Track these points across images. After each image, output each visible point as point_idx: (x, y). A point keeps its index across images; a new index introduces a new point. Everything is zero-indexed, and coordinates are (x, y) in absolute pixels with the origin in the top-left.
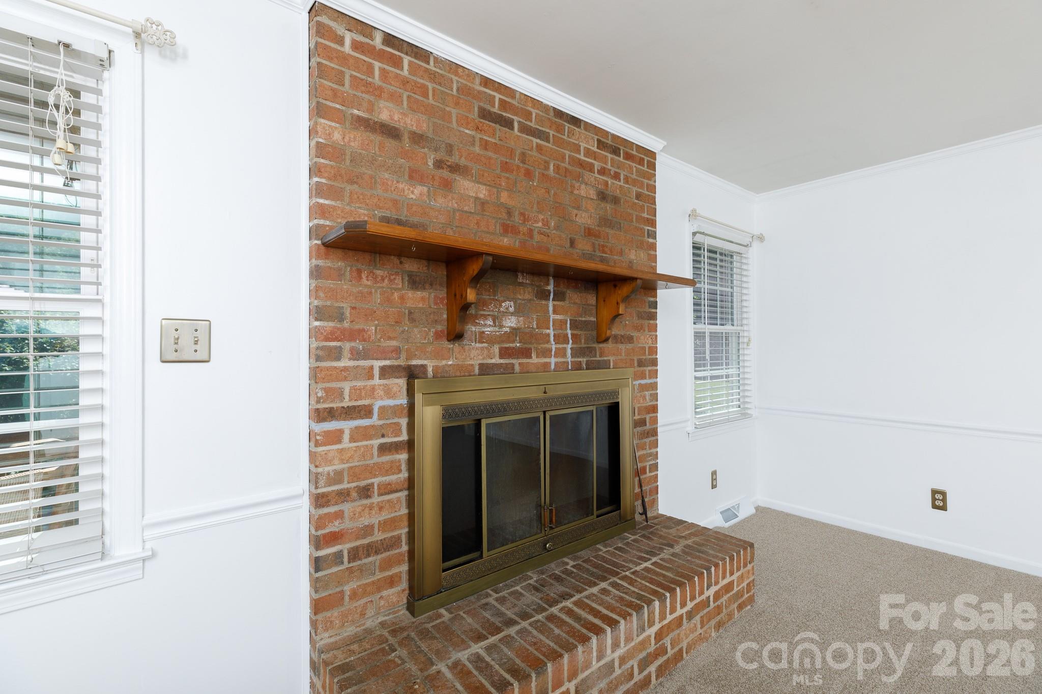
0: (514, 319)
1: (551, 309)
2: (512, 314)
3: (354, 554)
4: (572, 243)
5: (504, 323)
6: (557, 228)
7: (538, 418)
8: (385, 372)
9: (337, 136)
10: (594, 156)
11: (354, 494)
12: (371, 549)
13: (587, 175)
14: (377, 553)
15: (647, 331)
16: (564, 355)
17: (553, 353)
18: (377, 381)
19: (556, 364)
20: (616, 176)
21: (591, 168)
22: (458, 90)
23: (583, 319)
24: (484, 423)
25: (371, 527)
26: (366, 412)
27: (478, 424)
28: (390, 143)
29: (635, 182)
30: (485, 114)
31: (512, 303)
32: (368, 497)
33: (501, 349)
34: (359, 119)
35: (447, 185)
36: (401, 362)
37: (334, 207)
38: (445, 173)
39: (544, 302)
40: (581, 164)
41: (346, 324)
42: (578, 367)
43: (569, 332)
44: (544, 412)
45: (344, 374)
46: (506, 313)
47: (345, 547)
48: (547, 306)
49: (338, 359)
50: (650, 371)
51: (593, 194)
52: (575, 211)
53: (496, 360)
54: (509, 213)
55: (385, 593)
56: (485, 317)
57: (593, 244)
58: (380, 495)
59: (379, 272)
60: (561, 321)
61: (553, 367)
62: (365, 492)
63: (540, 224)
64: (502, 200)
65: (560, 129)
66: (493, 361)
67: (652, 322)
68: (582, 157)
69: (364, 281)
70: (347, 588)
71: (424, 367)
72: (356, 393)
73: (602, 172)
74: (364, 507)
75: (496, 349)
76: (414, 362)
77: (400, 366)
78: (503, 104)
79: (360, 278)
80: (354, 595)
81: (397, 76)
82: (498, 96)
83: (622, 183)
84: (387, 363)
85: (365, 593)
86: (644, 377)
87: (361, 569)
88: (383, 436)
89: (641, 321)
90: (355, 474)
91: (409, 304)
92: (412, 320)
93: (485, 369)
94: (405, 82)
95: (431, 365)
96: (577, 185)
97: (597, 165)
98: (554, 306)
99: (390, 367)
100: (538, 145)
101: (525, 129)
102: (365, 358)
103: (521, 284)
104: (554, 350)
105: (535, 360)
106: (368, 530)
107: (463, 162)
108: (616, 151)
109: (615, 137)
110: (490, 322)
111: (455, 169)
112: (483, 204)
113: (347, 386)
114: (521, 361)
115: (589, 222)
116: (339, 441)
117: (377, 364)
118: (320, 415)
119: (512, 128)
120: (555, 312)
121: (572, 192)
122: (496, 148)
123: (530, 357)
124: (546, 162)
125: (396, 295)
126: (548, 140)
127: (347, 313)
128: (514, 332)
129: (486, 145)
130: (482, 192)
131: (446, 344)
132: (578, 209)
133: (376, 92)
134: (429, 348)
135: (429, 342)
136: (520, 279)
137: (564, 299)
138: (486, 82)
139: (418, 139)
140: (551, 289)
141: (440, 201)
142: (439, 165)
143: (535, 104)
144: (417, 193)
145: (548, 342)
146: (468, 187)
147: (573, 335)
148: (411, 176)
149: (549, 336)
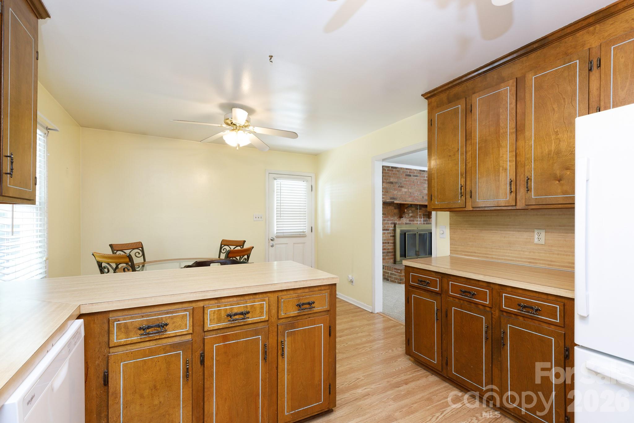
2: (411, 213)
3: (387, 252)
4: (423, 197)
5: (410, 215)
6: (420, 195)
8: (391, 223)
9: (385, 186)
11: (387, 243)
14: (390, 253)
16: (421, 221)
17: (419, 221)
18: (390, 225)
22: (402, 172)
23: (425, 214)
24: (406, 233)
25: (389, 249)
26: (389, 230)
27: (405, 234)
28: (392, 185)
30: (407, 175)
31: (411, 211)
34: (388, 182)
35: (400, 190)
36: (393, 222)
37: (385, 197)
38: (400, 188)
39: (417, 210)
40: (425, 180)
41: (386, 215)
42: (424, 224)
43: (422, 216)
44: (417, 232)
45: (386, 223)
46: (410, 213)
49: (385, 221)
54: (410, 193)
55: (391, 260)
58: (391, 244)
59: (390, 207)
60: (420, 214)
61: (419, 223)
62: (388, 243)
63: (417, 194)
64: (409, 191)
65: (420, 174)
66: (408, 222)
68: (425, 178)
70: (386, 258)
71: (396, 223)
72: (388, 227)
74: (389, 245)
75: (408, 220)
76: (395, 222)
79: (388, 208)
81: (393, 173)
82: (409, 171)
84: (391, 222)
85: (388, 259)
87: (388, 255)
88: (391, 234)
90: (387, 240)
91: (395, 212)
92: (395, 215)
93: (406, 224)
94: (394, 174)
95: (397, 222)
96: (424, 185)
100: (416, 179)
101: (414, 176)
102: (389, 221)
103: (413, 207)
105: (415, 222)
106: (388, 249)
107: (403, 185)
110: (407, 215)
111: (402, 187)
112: (406, 192)
113: (386, 225)
116: (385, 234)
117: (390, 222)
118: (383, 230)
119: (411, 176)
120: (419, 212)
121: (423, 187)
122: (408, 181)
123: (414, 222)
124: (417, 181)
125: (393, 210)
126: (418, 177)
127: (386, 213)
128: (412, 216)
129: (406, 181)
130: (406, 190)
131: (400, 219)
132: (424, 190)
133: (390, 176)
134: (397, 220)
135: (397, 219)
136: (413, 206)
137: (421, 210)
138: (407, 169)
139: (396, 183)
140: (418, 207)
141: (399, 193)
142: (399, 187)
143: (416, 170)
144: (396, 192)
145: (418, 219)
146: (404, 190)
147: (423, 217)
148: (395, 190)
149: (418, 217)
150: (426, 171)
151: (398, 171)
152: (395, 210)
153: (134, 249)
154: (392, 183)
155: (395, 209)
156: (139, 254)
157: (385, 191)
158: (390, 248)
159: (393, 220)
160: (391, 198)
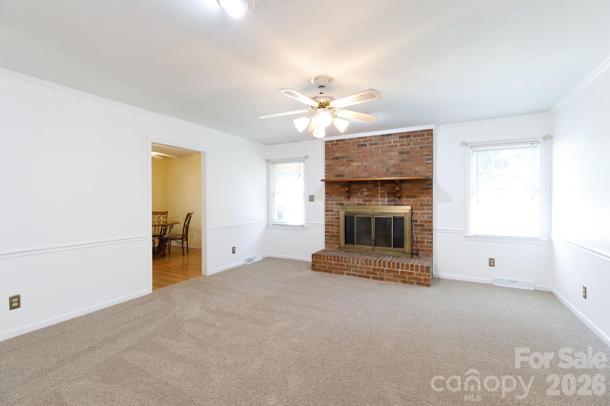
0: (367, 193)
1: (379, 189)
2: (366, 191)
3: (331, 236)
4: (388, 170)
5: (364, 194)
6: (382, 167)
7: (371, 217)
8: (336, 204)
9: (328, 162)
10: (398, 142)
11: (331, 225)
12: (334, 236)
13: (394, 149)
14: (335, 237)
15: (425, 194)
16: (384, 202)
17: (380, 201)
18: (335, 206)
19: (381, 204)
20: (409, 145)
21: (396, 146)
22: (352, 144)
23: (392, 191)
24: (355, 216)
26: (333, 211)
28: (337, 161)
29: (418, 144)
30: (359, 146)
31: (366, 189)
32: (333, 227)
33: (363, 200)
34: (332, 158)
35: (349, 165)
36: (339, 202)
37: (328, 175)
38: (349, 163)
39: (377, 188)
40: (392, 146)
41: (330, 195)
42: (389, 205)
43: (386, 195)
44: (373, 216)
45: (330, 204)
46: (365, 191)
47: (330, 234)
48: (378, 189)
49: (328, 201)
50: (426, 208)
51: (396, 153)
52: (389, 161)
53: (361, 202)
54: (366, 167)
55: (336, 245)
56: (358, 193)
57: (397, 169)
58: (335, 227)
59: (335, 185)
60: (383, 192)
61: (380, 205)
62: (333, 226)
63: (376, 167)
64: (364, 164)
65: (383, 140)
66: (361, 203)
67: (429, 191)
68: (392, 144)
69: (333, 187)
70: (330, 241)
71: (344, 203)
72: (331, 208)
73: (402, 145)
74: (333, 228)
75: (361, 200)
76: (342, 202)
77: (339, 203)
78: (364, 141)
79: (332, 187)
80: (331, 243)
81: (339, 147)
82: (362, 140)
83: (412, 146)
84: (337, 202)
85: (333, 244)
86: (423, 210)
87: (332, 239)
88: (336, 216)
89: (422, 191)
90: (331, 222)
91: (341, 191)
92: (341, 194)
93: (358, 204)
94: (340, 147)
95: (345, 203)
96: (390, 153)
97: (399, 144)
98: (380, 188)
99: (337, 203)
100: (375, 147)
101: (370, 145)
102: (333, 201)
103: (369, 184)
104: (380, 200)
105: (373, 202)
106: (333, 233)
107: (353, 159)
108: (409, 136)
109: (407, 133)
110: (360, 194)
111: (351, 161)
112: (358, 166)
113: (330, 206)
114: (369, 203)
115: (395, 162)
116: (328, 216)
117: (335, 202)
118: (326, 211)
119: (367, 146)
120: (380, 190)
121: (388, 156)
122: (362, 152)
124: (378, 150)
125: (338, 189)
126: (378, 144)
127: (330, 193)
128: (367, 196)
129: (359, 153)
130: (358, 164)
131: (349, 199)
132: (390, 160)
133: (335, 152)
134: (345, 200)
135: (345, 198)
136: (369, 183)
137: (384, 186)
138: (359, 138)
139: (343, 157)
140: (379, 184)
141: (348, 169)
142: (347, 161)
143: (374, 136)
144: (342, 168)
145: (378, 198)
146: (354, 164)
147: (387, 196)
148: (342, 165)
149: (378, 196)
150: (394, 134)
151: (346, 143)
152: (341, 189)
153: (162, 215)
154: (337, 158)
155: (342, 187)
156: (165, 217)
157: (328, 168)
158: (335, 231)
159: (339, 200)
160: (336, 176)
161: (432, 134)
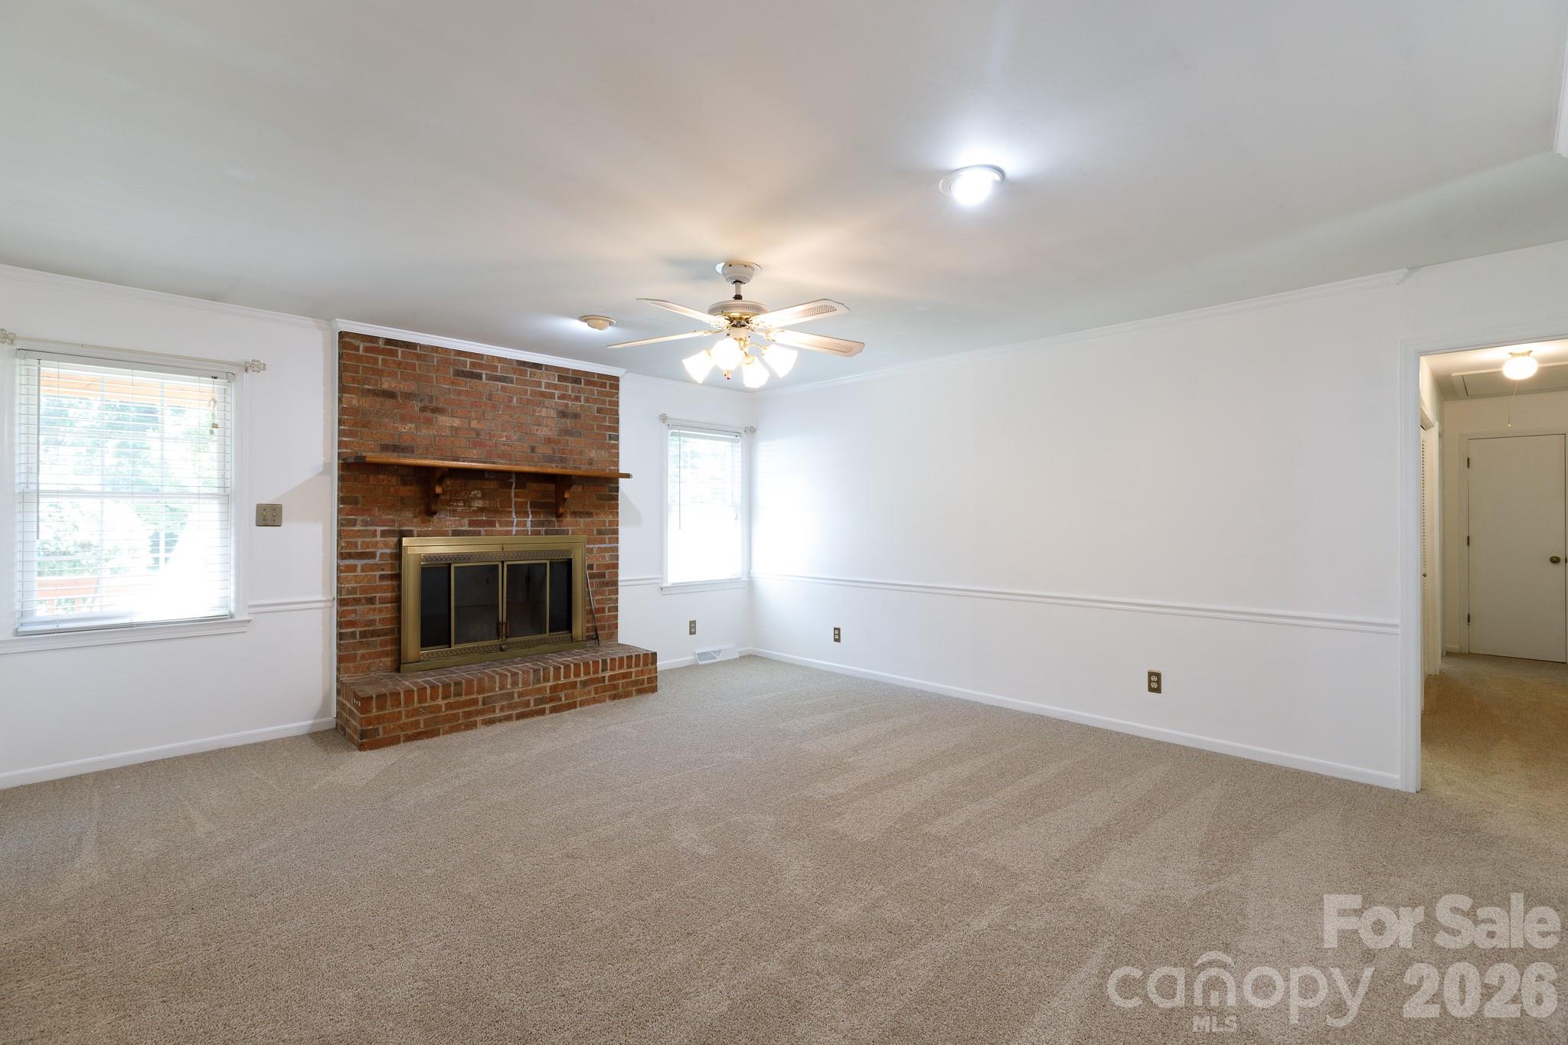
0: (481, 502)
1: (513, 494)
2: (479, 499)
3: (363, 634)
4: (533, 449)
5: (473, 504)
6: (519, 440)
7: (497, 566)
8: (384, 534)
9: (354, 402)
10: (556, 387)
11: (364, 601)
12: (374, 633)
13: (547, 402)
14: (378, 636)
15: (607, 509)
16: (525, 525)
17: (515, 524)
18: (378, 538)
19: (517, 531)
20: (577, 399)
21: (552, 396)
22: (437, 362)
23: (543, 501)
24: (453, 567)
25: (375, 621)
26: (372, 555)
27: (450, 565)
28: (389, 402)
29: (595, 401)
30: (459, 373)
31: (479, 492)
32: (373, 604)
33: (469, 521)
34: (368, 390)
35: (429, 421)
36: (396, 528)
37: (352, 441)
38: (428, 414)
39: (506, 490)
40: (542, 394)
41: (359, 506)
42: (538, 533)
43: (529, 510)
44: (503, 562)
45: (358, 534)
46: (475, 498)
47: (358, 630)
48: (510, 493)
49: (355, 525)
50: (609, 538)
51: (553, 413)
52: (537, 427)
53: (466, 528)
54: (478, 434)
55: (383, 660)
56: (458, 501)
57: (553, 449)
58: (380, 603)
59: (381, 476)
60: (521, 502)
61: (514, 533)
62: (371, 601)
63: (504, 439)
64: (472, 426)
65: (523, 373)
66: (464, 528)
67: (613, 502)
68: (543, 389)
69: (371, 482)
70: (359, 652)
71: (411, 531)
72: (366, 545)
73: (562, 397)
74: (370, 609)
75: (466, 521)
76: (400, 528)
77: (394, 530)
78: (473, 365)
79: (369, 481)
80: (363, 657)
81: (394, 361)
82: (469, 360)
83: (582, 403)
84: (386, 528)
86: (602, 541)
87: (368, 643)
88: (383, 570)
89: (601, 502)
90: (364, 590)
91: (400, 494)
92: (401, 503)
93: (456, 534)
94: (399, 364)
95: (416, 530)
96: (538, 409)
97: (557, 393)
98: (515, 493)
99: (388, 530)
100: (502, 387)
101: (490, 378)
102: (372, 525)
103: (488, 479)
104: (515, 522)
105: (498, 528)
106: (372, 622)
107: (441, 405)
108: (577, 381)
109: (574, 371)
110: (461, 504)
111: (436, 410)
112: (457, 429)
113: (359, 541)
114: (486, 529)
115: (550, 433)
116: (355, 571)
117: (379, 529)
118: (342, 556)
119: (481, 378)
120: (516, 496)
121: (533, 415)
122: (468, 394)
123: (495, 527)
124: (509, 397)
125: (392, 489)
126: (512, 382)
127: (360, 500)
128: (481, 510)
129: (460, 393)
130: (456, 423)
131: (427, 518)
132: (539, 425)
133: (380, 373)
134: (415, 520)
135: (415, 517)
136: (486, 475)
137: (524, 488)
138: (459, 353)
139: (409, 396)
140: (513, 480)
141: (424, 431)
142: (423, 409)
143: (501, 360)
144: (407, 428)
145: (510, 516)
146: (445, 421)
147: (532, 512)
148: (404, 419)
149: (511, 512)
150: (548, 368)
151: (419, 357)
152: (402, 488)
154: (390, 395)
155: (404, 483)
157: (350, 421)
158: (377, 617)
159: (393, 521)
160: (385, 448)
161: (617, 387)
